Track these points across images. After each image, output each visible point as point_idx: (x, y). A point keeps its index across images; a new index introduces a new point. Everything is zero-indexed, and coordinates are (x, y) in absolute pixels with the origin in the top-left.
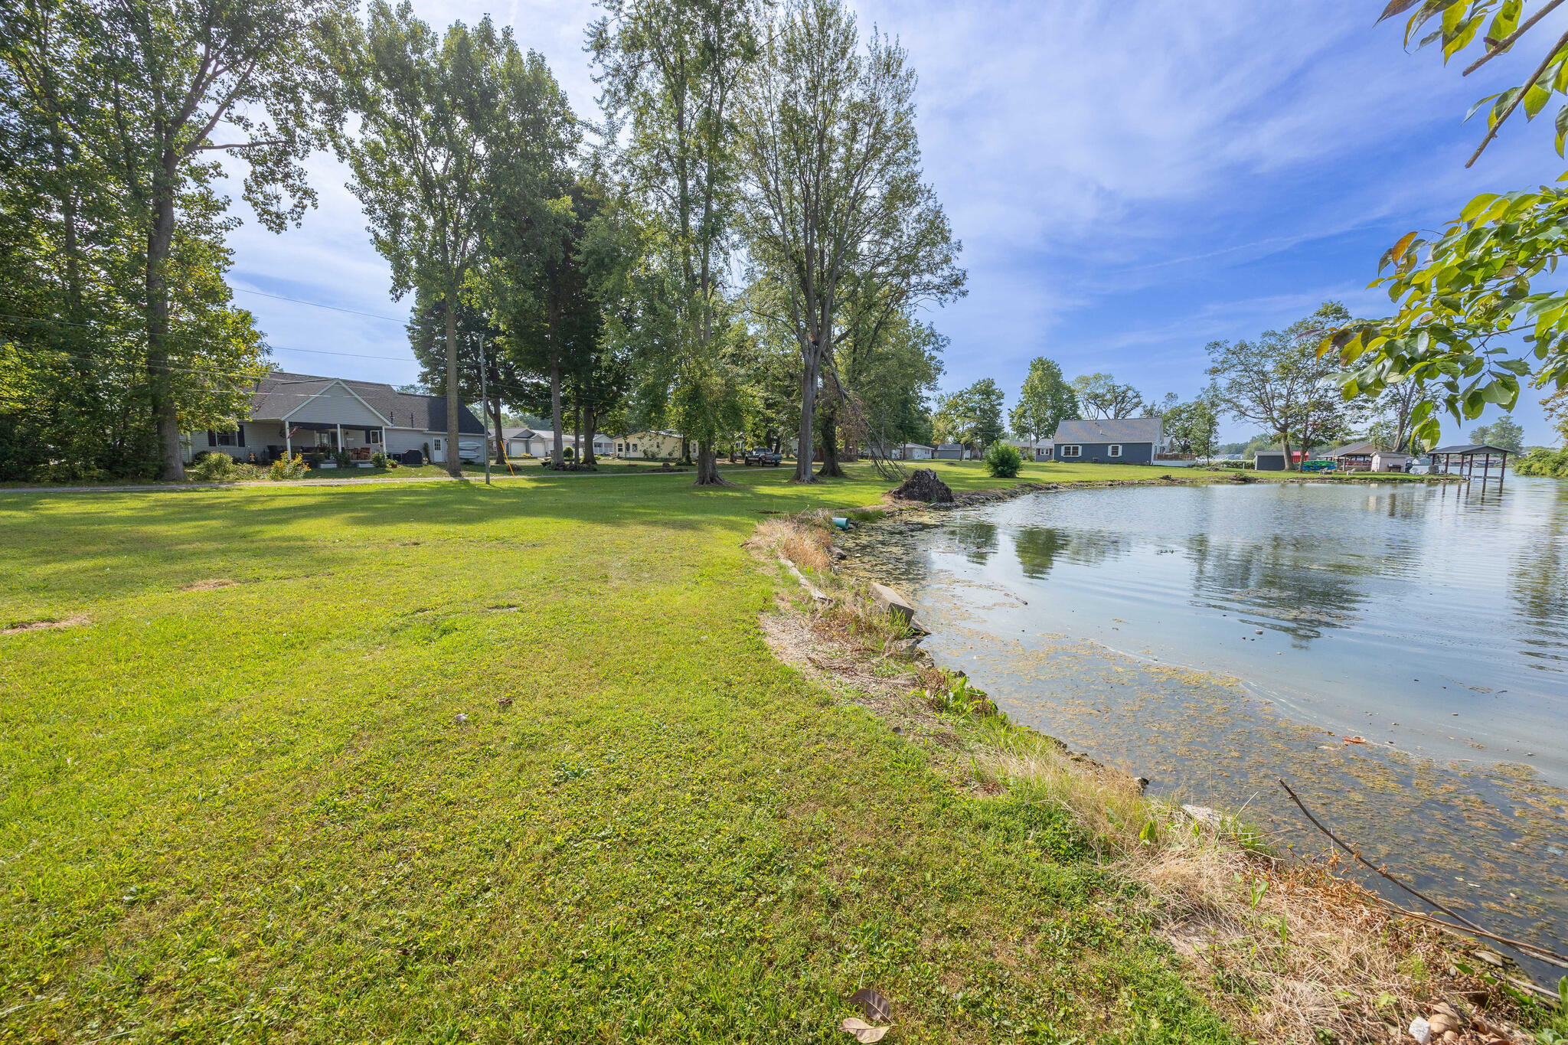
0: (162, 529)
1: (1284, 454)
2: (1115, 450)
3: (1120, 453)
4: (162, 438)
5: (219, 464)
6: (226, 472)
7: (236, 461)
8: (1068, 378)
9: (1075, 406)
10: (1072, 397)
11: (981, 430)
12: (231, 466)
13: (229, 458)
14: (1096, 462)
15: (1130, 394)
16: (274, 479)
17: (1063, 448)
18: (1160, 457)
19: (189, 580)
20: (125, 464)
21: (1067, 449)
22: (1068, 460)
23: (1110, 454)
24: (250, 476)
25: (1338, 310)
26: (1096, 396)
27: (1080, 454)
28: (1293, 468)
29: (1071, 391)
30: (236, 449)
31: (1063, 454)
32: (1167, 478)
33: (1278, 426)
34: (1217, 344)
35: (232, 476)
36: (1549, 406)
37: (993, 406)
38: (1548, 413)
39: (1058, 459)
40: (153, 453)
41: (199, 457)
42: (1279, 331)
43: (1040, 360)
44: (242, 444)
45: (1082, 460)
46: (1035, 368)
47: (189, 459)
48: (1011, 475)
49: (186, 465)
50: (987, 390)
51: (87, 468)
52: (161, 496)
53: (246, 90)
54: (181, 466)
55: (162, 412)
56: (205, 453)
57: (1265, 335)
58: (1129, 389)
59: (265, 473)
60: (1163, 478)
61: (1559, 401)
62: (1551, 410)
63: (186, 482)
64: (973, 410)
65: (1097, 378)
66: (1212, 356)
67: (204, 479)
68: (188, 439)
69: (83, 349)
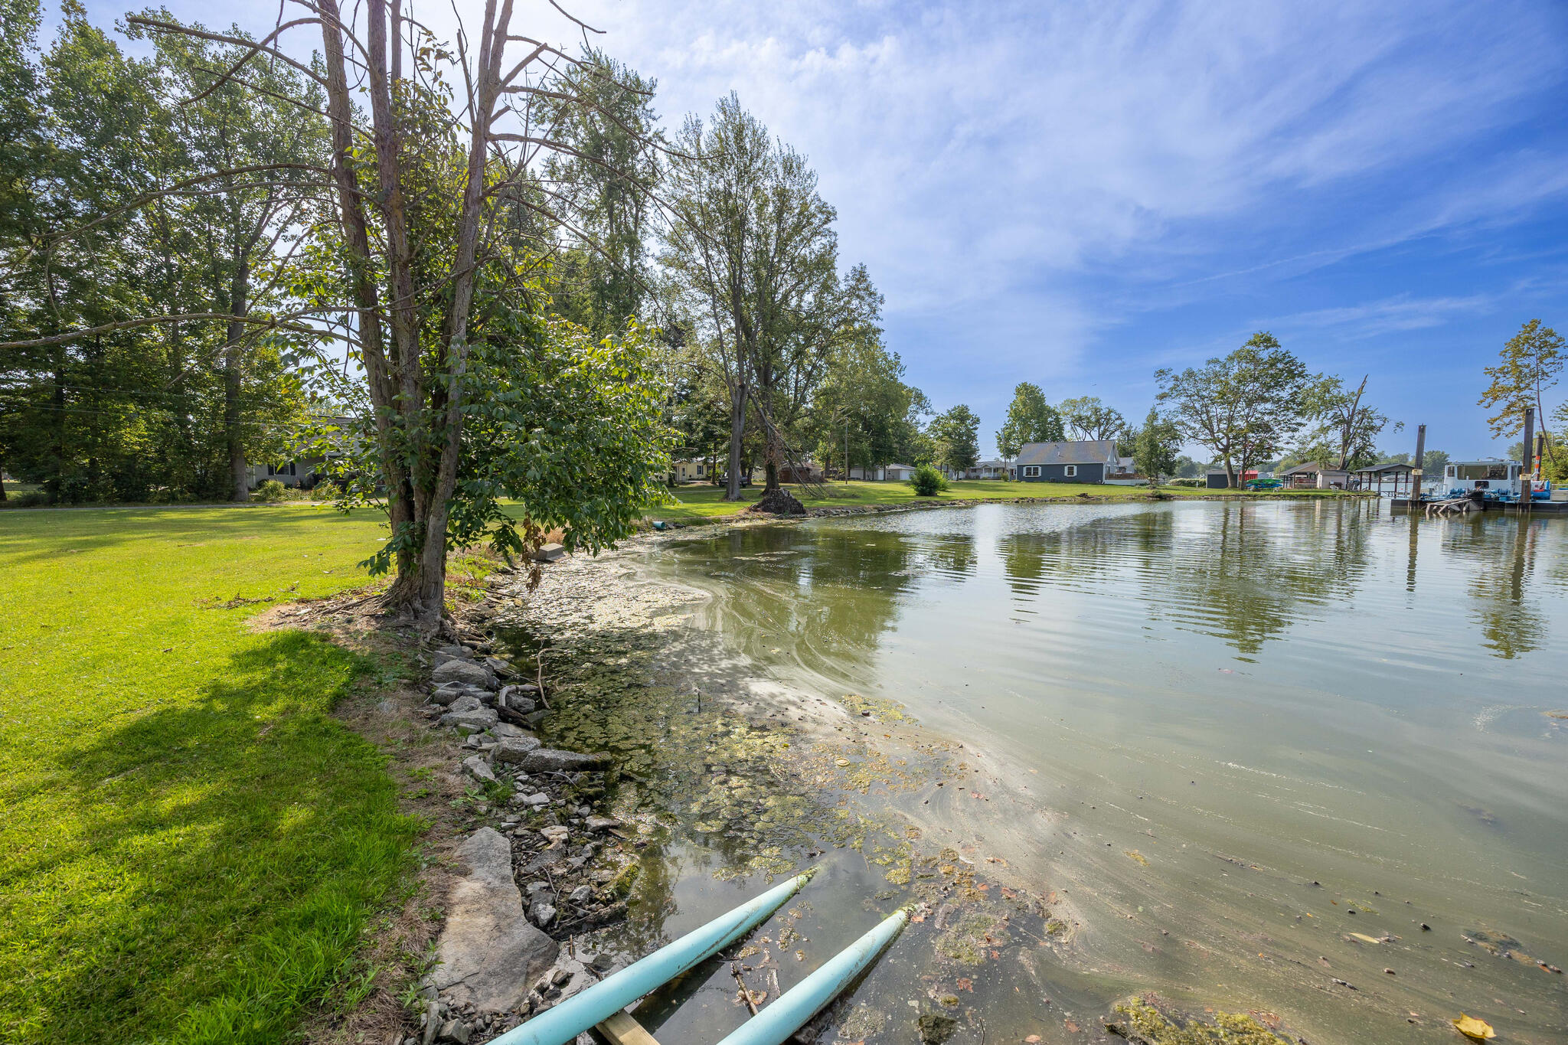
0: (230, 524)
1: (1227, 473)
2: (1071, 470)
3: (1075, 474)
4: (233, 470)
5: (274, 489)
6: (279, 495)
7: (286, 487)
8: (1051, 403)
9: (1061, 429)
10: (1057, 420)
11: (956, 453)
12: (282, 490)
13: (281, 484)
14: (1054, 481)
15: (1113, 416)
16: (313, 500)
17: (1025, 469)
18: (1110, 476)
19: (242, 537)
20: (208, 489)
21: (1029, 470)
22: (1029, 480)
23: (1066, 474)
24: (296, 497)
25: (1268, 340)
26: (1080, 418)
27: (1040, 474)
28: (1234, 487)
29: (1057, 414)
30: (288, 477)
31: (1024, 474)
32: (1084, 495)
33: (1221, 447)
34: (1162, 372)
35: (283, 497)
36: (1495, 425)
37: (968, 430)
38: (1494, 433)
39: (1021, 479)
40: (227, 481)
41: (260, 484)
42: (1222, 359)
43: (1024, 385)
44: (293, 473)
45: (1041, 480)
46: (1018, 391)
47: (253, 485)
48: (931, 494)
49: (250, 490)
50: (962, 415)
51: (181, 492)
52: (232, 510)
53: (299, 216)
54: (246, 490)
55: (233, 451)
56: (263, 480)
57: (1209, 362)
58: (1110, 412)
59: (307, 497)
60: (1080, 496)
61: (1506, 420)
62: (1499, 429)
63: (249, 502)
64: (949, 434)
65: (1084, 400)
66: (1160, 383)
67: (261, 500)
68: (254, 469)
69: (181, 407)
